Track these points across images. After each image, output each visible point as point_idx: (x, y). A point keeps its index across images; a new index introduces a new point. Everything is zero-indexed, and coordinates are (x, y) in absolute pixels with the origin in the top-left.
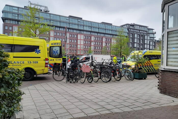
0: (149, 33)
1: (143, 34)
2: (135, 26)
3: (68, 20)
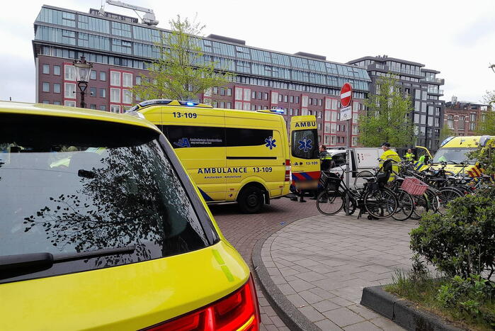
0: (427, 84)
1: (409, 85)
2: (388, 63)
3: (209, 46)
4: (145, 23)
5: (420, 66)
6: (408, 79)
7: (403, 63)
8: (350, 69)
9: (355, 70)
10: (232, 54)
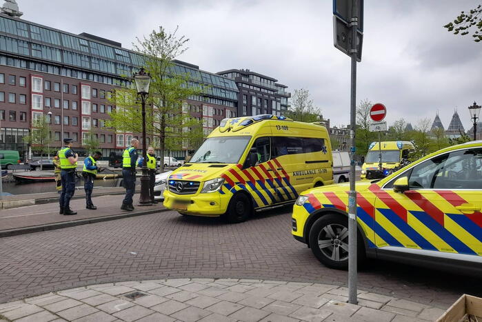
0: (280, 96)
1: (267, 96)
2: (251, 77)
3: (85, 46)
4: (6, 13)
5: (274, 81)
6: (266, 91)
7: (262, 77)
8: (222, 80)
9: (226, 81)
10: (111, 56)
